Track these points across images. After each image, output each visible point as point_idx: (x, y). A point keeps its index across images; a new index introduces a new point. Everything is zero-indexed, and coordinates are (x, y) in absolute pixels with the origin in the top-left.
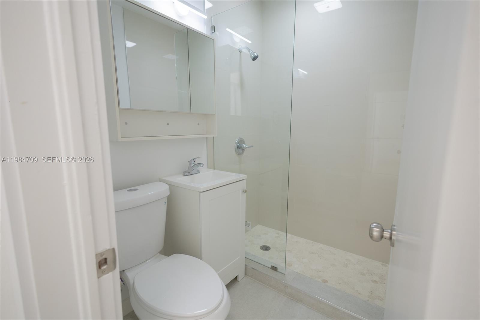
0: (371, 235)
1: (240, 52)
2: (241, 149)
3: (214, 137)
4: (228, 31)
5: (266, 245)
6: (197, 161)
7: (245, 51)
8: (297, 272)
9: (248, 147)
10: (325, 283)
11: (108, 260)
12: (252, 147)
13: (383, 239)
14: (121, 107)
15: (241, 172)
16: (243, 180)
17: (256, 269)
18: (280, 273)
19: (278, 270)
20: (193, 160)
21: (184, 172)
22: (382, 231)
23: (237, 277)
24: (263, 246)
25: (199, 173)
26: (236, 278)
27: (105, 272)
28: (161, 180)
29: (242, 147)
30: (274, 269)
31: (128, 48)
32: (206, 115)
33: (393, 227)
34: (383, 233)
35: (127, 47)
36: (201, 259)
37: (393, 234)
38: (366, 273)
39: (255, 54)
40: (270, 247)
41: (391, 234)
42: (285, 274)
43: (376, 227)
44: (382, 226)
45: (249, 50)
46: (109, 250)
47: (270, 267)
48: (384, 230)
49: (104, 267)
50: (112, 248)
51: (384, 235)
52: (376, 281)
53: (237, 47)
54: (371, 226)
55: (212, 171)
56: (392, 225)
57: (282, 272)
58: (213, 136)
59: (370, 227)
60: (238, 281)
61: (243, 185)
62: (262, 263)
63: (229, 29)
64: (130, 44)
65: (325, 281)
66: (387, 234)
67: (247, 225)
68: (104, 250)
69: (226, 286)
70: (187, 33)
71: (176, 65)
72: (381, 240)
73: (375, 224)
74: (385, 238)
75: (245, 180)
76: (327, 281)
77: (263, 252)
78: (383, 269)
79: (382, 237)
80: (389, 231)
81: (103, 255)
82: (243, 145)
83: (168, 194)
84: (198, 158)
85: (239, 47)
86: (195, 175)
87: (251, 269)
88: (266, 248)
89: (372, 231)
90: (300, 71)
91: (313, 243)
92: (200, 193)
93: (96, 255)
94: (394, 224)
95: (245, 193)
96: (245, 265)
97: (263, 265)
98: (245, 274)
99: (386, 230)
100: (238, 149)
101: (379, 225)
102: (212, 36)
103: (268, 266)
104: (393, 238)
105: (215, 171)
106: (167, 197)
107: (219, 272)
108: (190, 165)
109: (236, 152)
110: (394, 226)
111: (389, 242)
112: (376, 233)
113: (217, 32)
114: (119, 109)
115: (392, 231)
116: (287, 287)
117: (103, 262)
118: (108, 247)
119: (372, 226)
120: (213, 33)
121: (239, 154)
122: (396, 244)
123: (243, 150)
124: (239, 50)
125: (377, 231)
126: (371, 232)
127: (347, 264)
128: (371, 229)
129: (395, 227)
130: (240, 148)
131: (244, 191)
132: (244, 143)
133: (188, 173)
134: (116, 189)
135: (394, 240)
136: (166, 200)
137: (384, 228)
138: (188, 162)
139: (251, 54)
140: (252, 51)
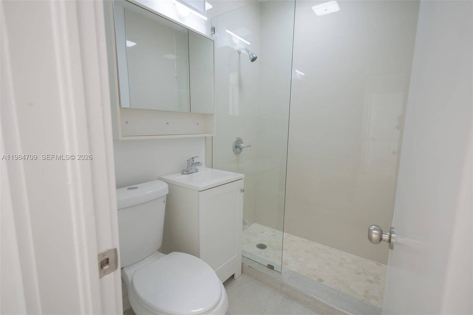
0: (370, 237)
1: (239, 53)
2: (239, 149)
3: (212, 137)
4: (227, 32)
5: (263, 243)
6: (196, 160)
7: (244, 52)
8: (292, 271)
9: (246, 147)
10: (320, 282)
11: (110, 261)
12: (250, 146)
13: (382, 242)
14: (122, 106)
15: (238, 171)
16: (241, 179)
17: (252, 267)
18: (276, 272)
19: (275, 269)
20: (192, 159)
21: (183, 171)
22: (381, 233)
23: (234, 274)
24: (259, 244)
25: (197, 172)
26: (233, 276)
27: (106, 272)
28: (160, 179)
29: (240, 147)
30: (271, 267)
31: (129, 47)
32: (205, 114)
33: (392, 230)
34: (382, 236)
35: (127, 47)
36: (199, 257)
37: (392, 237)
38: (361, 272)
39: (254, 55)
40: (267, 245)
41: (390, 237)
42: (281, 273)
43: (375, 229)
44: (381, 228)
45: (248, 51)
46: (111, 250)
47: (267, 265)
48: (383, 233)
49: (106, 267)
50: (114, 248)
51: (383, 237)
52: (371, 281)
53: (236, 48)
54: (369, 228)
55: (210, 170)
56: (391, 228)
57: (279, 271)
58: (212, 135)
59: (369, 230)
60: (235, 279)
61: (241, 184)
62: (259, 262)
63: (228, 31)
64: (130, 44)
65: (321, 280)
66: (387, 237)
67: (244, 223)
68: (107, 250)
69: (223, 283)
70: (187, 33)
71: (176, 65)
72: (380, 242)
73: (374, 227)
74: (384, 241)
75: (243, 179)
76: (322, 280)
77: (259, 250)
78: (377, 269)
79: (381, 239)
80: (388, 233)
81: (105, 255)
82: (241, 144)
83: (167, 192)
84: (197, 157)
85: (238, 49)
86: (194, 174)
87: (248, 267)
88: (262, 247)
89: (371, 233)
90: (298, 73)
91: (308, 242)
92: (199, 192)
93: (99, 255)
94: (392, 227)
95: (242, 192)
96: (242, 263)
97: (259, 263)
98: (242, 272)
99: (385, 233)
100: (236, 148)
101: (378, 228)
102: (212, 37)
103: (264, 264)
104: (392, 240)
105: (214, 170)
106: (166, 196)
107: (216, 270)
108: (188, 164)
109: (234, 151)
110: (393, 228)
111: (388, 244)
112: (375, 235)
113: (216, 34)
114: (120, 108)
115: (391, 233)
116: (284, 285)
117: (105, 262)
118: (110, 247)
119: (371, 228)
120: (213, 35)
121: (237, 153)
122: (395, 246)
123: (241, 149)
124: (238, 51)
125: (376, 234)
126: (370, 235)
127: (342, 263)
128: (370, 231)
129: (394, 230)
130: (237, 147)
131: (241, 190)
132: (242, 143)
133: (187, 172)
134: (119, 187)
135: (393, 243)
136: (165, 198)
137: (383, 231)
138: (187, 161)
139: (250, 55)
140: (251, 52)
